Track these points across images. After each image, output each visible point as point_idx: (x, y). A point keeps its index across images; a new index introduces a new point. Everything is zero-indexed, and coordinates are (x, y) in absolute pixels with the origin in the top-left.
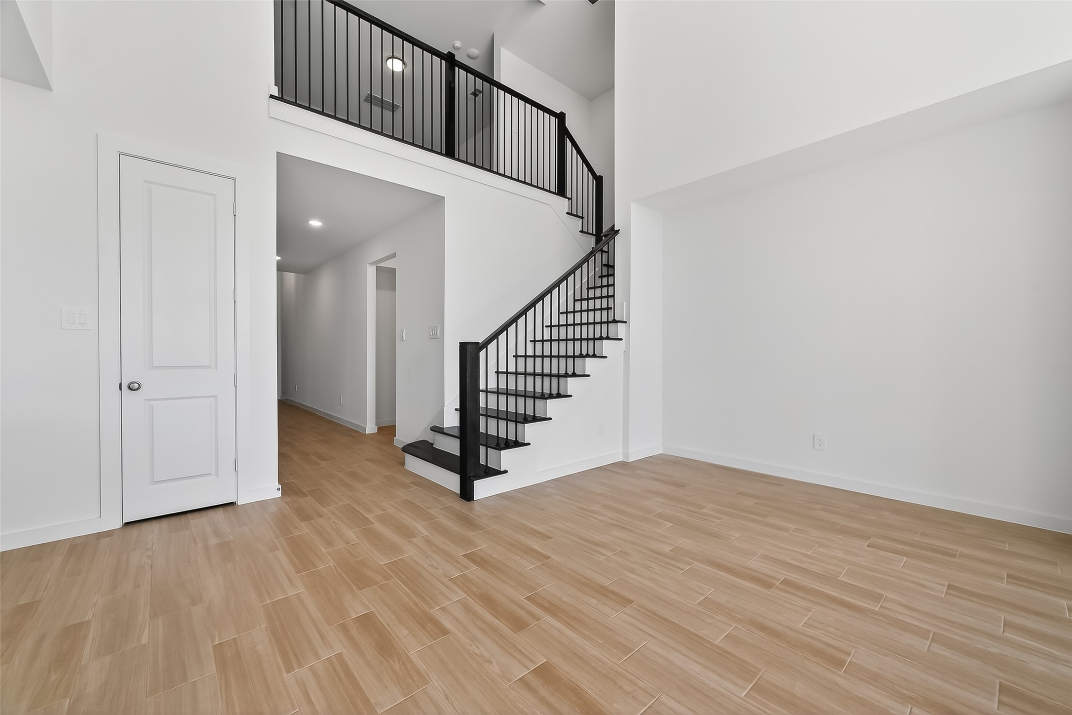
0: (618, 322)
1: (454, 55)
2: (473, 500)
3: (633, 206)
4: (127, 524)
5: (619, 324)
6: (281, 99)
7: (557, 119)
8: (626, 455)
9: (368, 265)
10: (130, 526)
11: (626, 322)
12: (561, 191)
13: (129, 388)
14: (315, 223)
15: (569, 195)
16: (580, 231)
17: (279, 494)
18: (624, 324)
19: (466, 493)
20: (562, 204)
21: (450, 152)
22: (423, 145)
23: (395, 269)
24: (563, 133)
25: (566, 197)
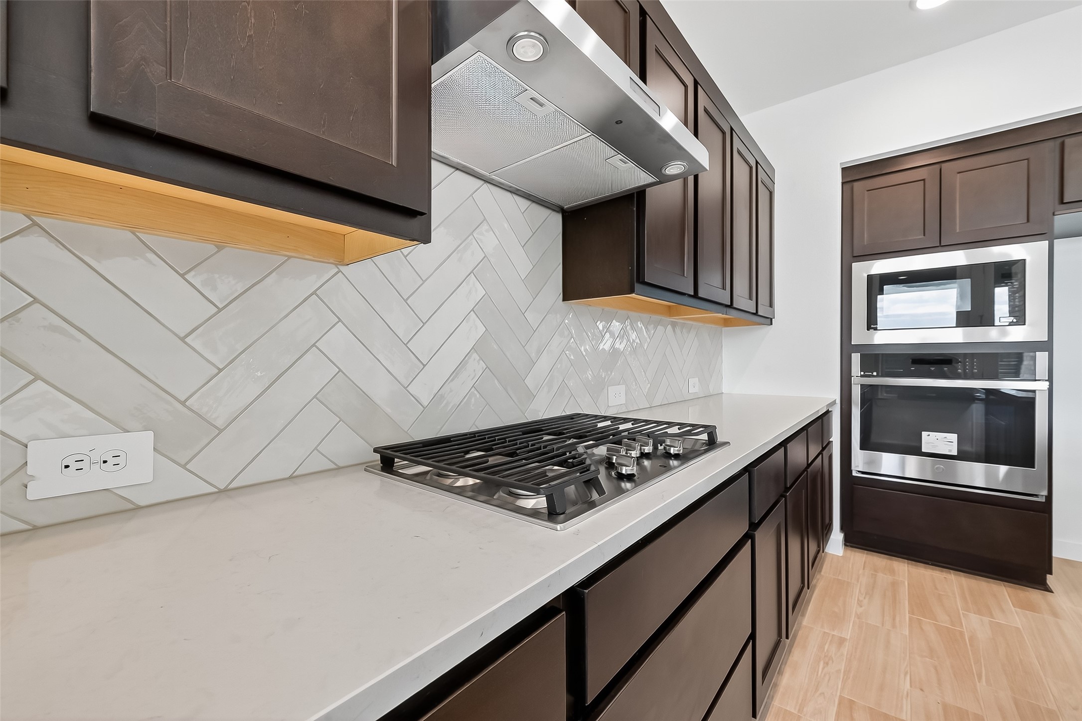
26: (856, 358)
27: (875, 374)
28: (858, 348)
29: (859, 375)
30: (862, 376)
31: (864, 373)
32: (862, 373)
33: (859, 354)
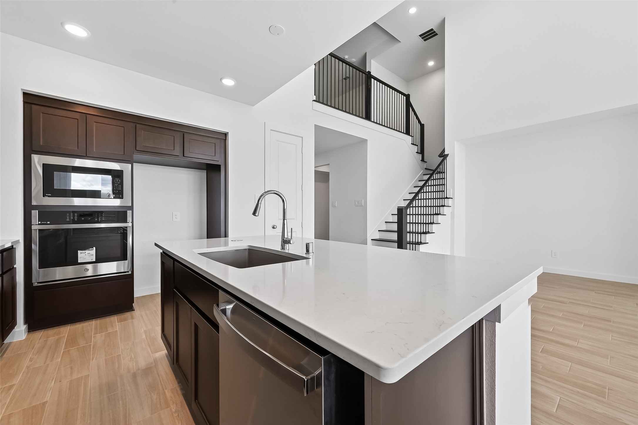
0: (449, 198)
3: (456, 143)
5: (449, 199)
6: (319, 102)
7: (405, 97)
12: (408, 133)
15: (411, 135)
16: (416, 152)
18: (451, 199)
20: (409, 139)
21: (367, 118)
22: (362, 116)
23: (329, 172)
24: (409, 104)
26: (35, 214)
27: (48, 223)
28: (36, 207)
29: (37, 224)
30: (39, 224)
31: (41, 222)
32: (40, 222)
33: (37, 211)
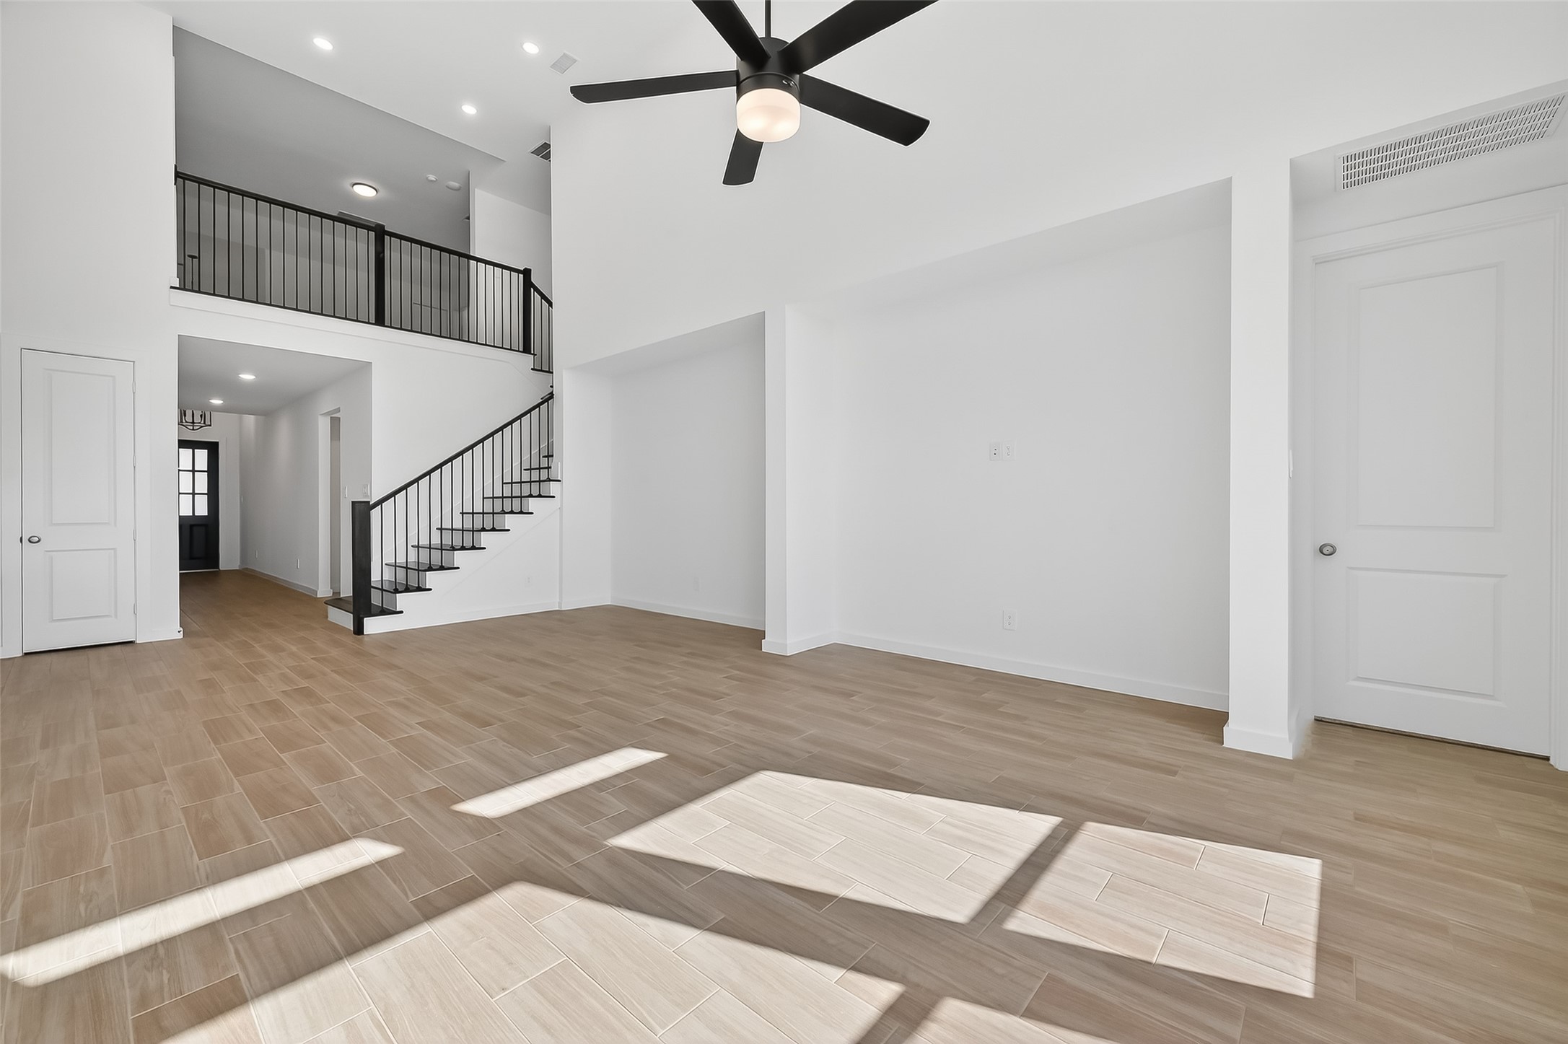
1: (383, 226)
2: (363, 634)
3: (566, 373)
4: (26, 654)
5: (552, 482)
6: (183, 287)
7: (520, 276)
8: (560, 604)
9: (319, 416)
10: (28, 657)
11: (560, 481)
12: (527, 349)
13: (30, 541)
14: (247, 377)
15: (535, 351)
17: (181, 636)
18: (558, 482)
19: (359, 629)
20: (528, 360)
21: (380, 321)
24: (529, 287)
25: (530, 353)
